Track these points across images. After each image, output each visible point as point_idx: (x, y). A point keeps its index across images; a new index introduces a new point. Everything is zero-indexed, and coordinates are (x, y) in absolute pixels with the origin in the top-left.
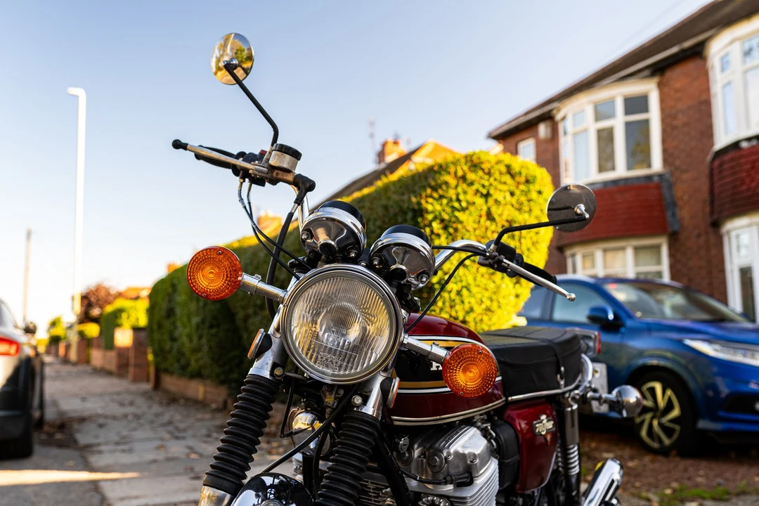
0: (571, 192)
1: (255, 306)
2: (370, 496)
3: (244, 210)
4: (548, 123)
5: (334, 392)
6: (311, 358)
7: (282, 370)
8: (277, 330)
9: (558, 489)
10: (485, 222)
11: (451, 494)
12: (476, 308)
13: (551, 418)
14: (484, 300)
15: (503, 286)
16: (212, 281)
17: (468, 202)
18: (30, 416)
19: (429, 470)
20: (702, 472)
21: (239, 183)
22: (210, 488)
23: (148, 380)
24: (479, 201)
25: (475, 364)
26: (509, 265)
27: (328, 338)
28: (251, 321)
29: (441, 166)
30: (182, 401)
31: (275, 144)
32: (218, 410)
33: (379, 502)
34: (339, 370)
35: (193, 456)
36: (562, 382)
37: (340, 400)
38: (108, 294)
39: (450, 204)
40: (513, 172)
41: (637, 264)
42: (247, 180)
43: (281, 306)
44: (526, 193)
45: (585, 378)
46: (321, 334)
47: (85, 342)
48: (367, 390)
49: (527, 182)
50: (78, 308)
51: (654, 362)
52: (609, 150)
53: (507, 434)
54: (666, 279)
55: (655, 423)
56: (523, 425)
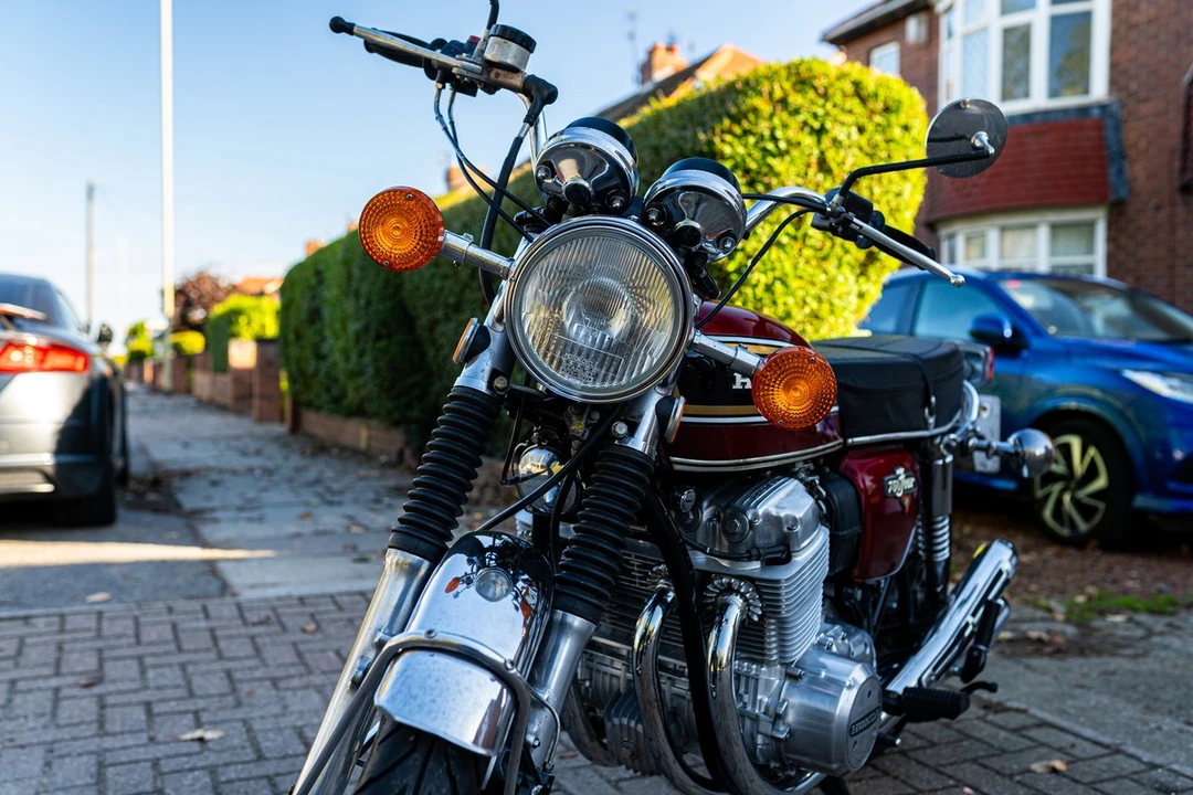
0: (966, 112)
1: (447, 306)
2: (634, 577)
3: (444, 133)
4: (923, 17)
5: (585, 416)
6: (551, 362)
7: (505, 380)
8: (499, 319)
9: (915, 582)
10: (815, 176)
11: (757, 575)
12: (795, 312)
13: (911, 473)
14: (809, 300)
15: (840, 278)
16: (398, 241)
17: (789, 143)
18: (109, 465)
19: (724, 539)
20: (1134, 573)
21: (435, 91)
22: (399, 552)
23: (282, 420)
24: (808, 140)
25: (803, 378)
26: (861, 227)
27: (579, 333)
28: (441, 329)
29: (747, 83)
30: (335, 451)
31: (494, 26)
32: (390, 465)
33: (646, 585)
34: (595, 380)
35: (355, 529)
36: (932, 420)
37: (593, 428)
38: (217, 287)
39: (761, 145)
40: (864, 93)
41: (1053, 252)
42: (448, 85)
43: (504, 282)
44: (882, 129)
45: (967, 418)
46: (568, 324)
47: (184, 360)
48: (634, 414)
49: (887, 110)
50: (171, 308)
51: (1073, 404)
52: (1020, 65)
53: (843, 493)
54: (1100, 274)
55: (1067, 498)
56: (868, 483)
